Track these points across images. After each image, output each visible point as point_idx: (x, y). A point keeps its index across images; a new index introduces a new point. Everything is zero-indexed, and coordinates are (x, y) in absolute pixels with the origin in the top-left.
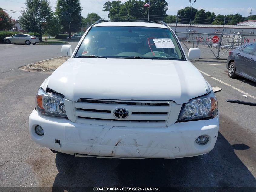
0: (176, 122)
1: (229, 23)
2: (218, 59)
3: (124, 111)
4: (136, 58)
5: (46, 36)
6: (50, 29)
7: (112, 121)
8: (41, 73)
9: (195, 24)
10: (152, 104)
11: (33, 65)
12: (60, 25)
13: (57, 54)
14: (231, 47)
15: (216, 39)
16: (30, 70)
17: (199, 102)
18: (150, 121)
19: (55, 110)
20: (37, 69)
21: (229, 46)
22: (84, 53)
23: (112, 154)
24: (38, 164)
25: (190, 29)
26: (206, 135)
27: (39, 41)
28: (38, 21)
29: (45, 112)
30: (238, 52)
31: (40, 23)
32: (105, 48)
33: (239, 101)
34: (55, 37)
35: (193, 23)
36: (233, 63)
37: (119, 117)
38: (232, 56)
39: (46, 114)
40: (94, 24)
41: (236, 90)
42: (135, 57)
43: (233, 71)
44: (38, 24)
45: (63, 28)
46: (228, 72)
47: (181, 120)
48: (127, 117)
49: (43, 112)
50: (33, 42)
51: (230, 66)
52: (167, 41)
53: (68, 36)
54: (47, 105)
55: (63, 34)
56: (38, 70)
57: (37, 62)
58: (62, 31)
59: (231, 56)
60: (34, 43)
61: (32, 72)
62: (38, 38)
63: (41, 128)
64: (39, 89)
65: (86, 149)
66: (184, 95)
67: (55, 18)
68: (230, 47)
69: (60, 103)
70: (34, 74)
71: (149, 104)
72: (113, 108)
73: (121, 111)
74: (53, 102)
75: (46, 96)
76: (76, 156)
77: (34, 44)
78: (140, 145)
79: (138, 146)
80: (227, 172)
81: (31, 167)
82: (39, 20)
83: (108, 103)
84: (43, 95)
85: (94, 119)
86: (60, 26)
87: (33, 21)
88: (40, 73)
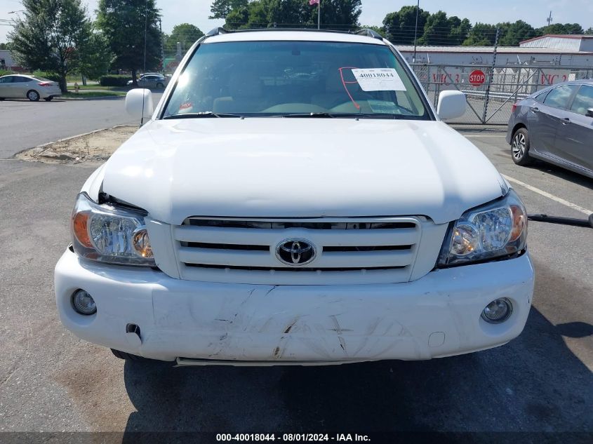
0: (433, 270)
1: (502, 42)
2: (484, 123)
3: (304, 245)
4: (315, 116)
5: (76, 80)
6: (84, 61)
7: (272, 271)
8: (71, 164)
9: (425, 46)
10: (373, 225)
11: (51, 146)
12: (109, 52)
13: (107, 120)
14: (513, 96)
15: (479, 77)
16: (43, 160)
17: (483, 219)
18: (368, 269)
19: (122, 250)
20: (61, 156)
21: (506, 95)
22: (184, 107)
23: (276, 354)
24: (83, 384)
25: (414, 57)
26: (506, 299)
27: (60, 90)
28: (55, 45)
29: (97, 256)
30: (534, 105)
31: (60, 49)
32: (230, 98)
33: (546, 216)
34: (98, 83)
35: (421, 44)
36: (523, 129)
37: (292, 262)
38: (519, 115)
39: (99, 259)
40: (205, 38)
41: (534, 192)
42: (312, 114)
43: (523, 149)
44: (57, 50)
45: (116, 59)
46: (511, 152)
47: (445, 262)
48: (311, 259)
49: (90, 256)
50: (45, 93)
51: (517, 137)
52: (385, 74)
53: (130, 79)
54: (102, 238)
55: (118, 74)
56: (63, 158)
57: (60, 141)
58: (115, 67)
59: (516, 116)
60: (48, 96)
61: (49, 164)
62: (57, 83)
63: (87, 295)
64: (78, 198)
65: (209, 346)
66: (451, 199)
67: (97, 37)
68: (509, 96)
69: (136, 231)
70: (55, 168)
71: (363, 226)
72: (275, 239)
73: (296, 245)
74: (117, 230)
75: (97, 214)
76: (180, 363)
77: (49, 99)
78: (346, 330)
79: (341, 333)
80: (542, 380)
81: (67, 390)
82: (58, 41)
83: (261, 226)
84: (90, 211)
85: (226, 270)
86: (108, 55)
87: (43, 43)
88: (68, 165)
